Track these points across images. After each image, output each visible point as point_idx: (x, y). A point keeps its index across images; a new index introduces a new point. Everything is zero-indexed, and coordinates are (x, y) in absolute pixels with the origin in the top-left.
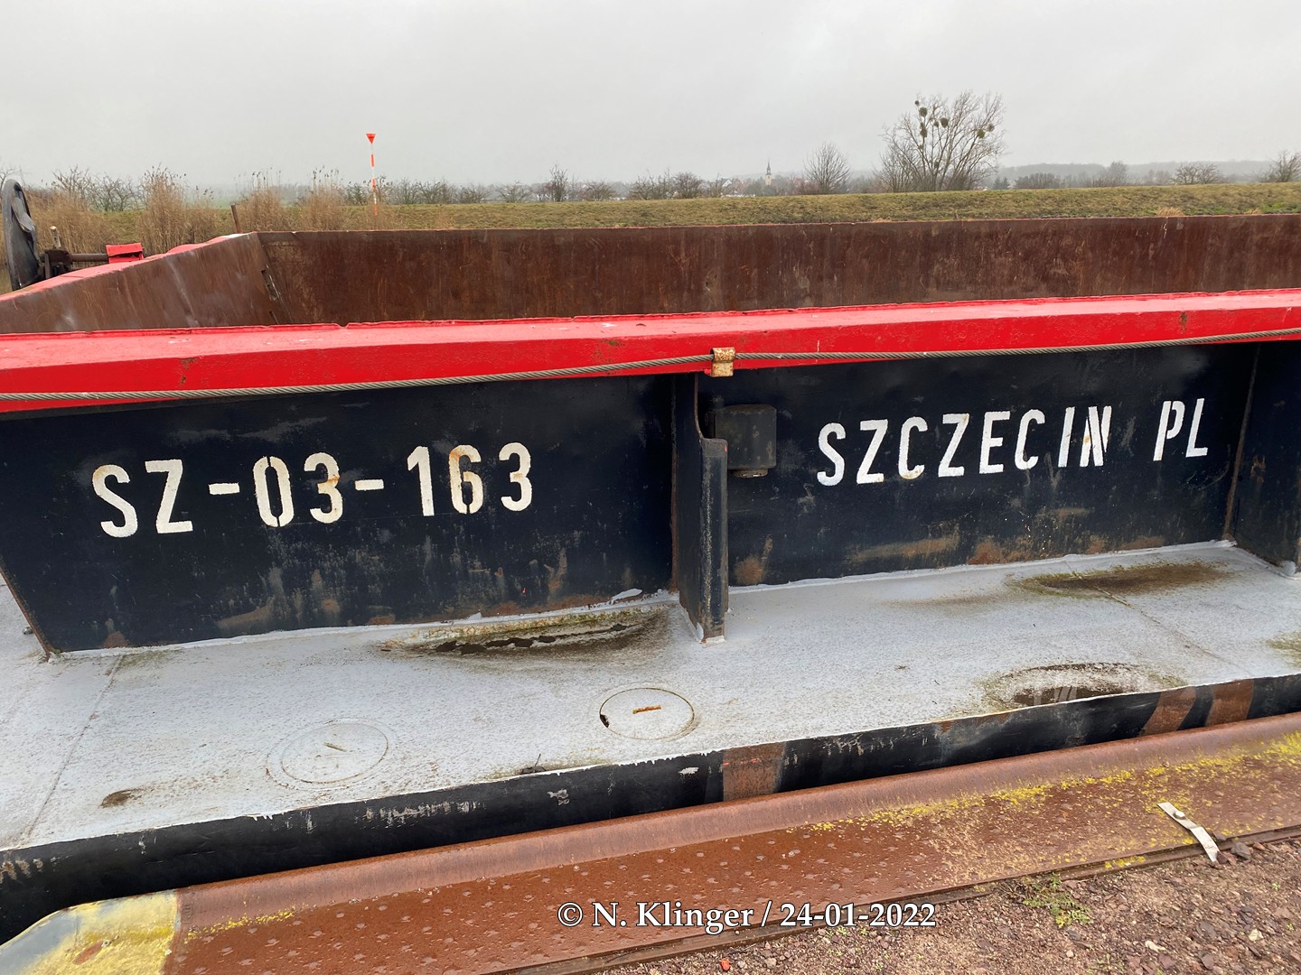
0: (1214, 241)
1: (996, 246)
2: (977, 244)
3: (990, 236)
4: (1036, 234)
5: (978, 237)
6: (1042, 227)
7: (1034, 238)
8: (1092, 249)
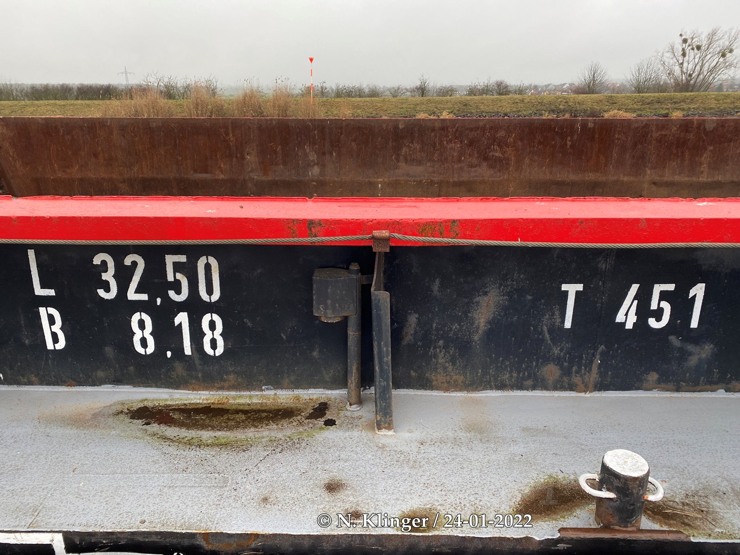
0: (620, 136)
1: (447, 136)
2: (433, 134)
3: (443, 129)
4: (477, 128)
5: (433, 130)
6: (481, 124)
7: (476, 131)
8: (521, 139)
